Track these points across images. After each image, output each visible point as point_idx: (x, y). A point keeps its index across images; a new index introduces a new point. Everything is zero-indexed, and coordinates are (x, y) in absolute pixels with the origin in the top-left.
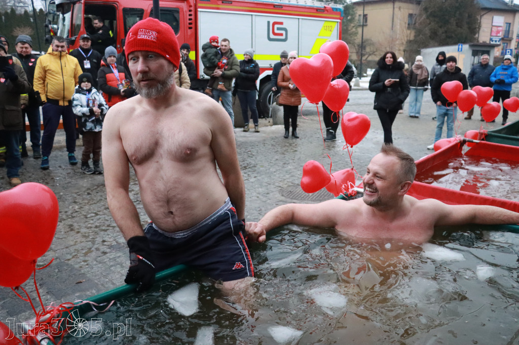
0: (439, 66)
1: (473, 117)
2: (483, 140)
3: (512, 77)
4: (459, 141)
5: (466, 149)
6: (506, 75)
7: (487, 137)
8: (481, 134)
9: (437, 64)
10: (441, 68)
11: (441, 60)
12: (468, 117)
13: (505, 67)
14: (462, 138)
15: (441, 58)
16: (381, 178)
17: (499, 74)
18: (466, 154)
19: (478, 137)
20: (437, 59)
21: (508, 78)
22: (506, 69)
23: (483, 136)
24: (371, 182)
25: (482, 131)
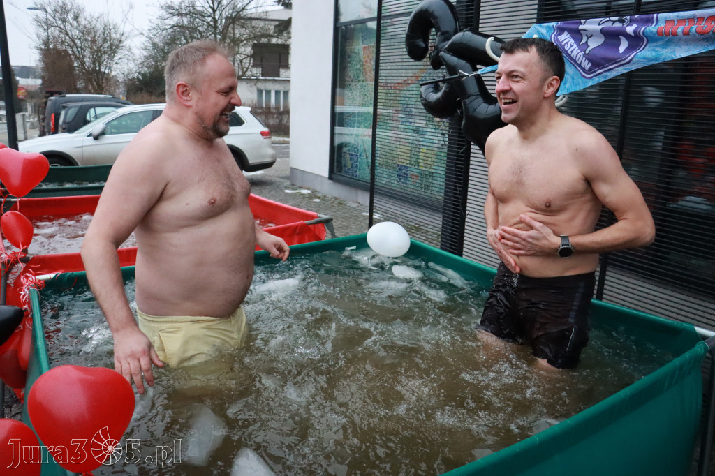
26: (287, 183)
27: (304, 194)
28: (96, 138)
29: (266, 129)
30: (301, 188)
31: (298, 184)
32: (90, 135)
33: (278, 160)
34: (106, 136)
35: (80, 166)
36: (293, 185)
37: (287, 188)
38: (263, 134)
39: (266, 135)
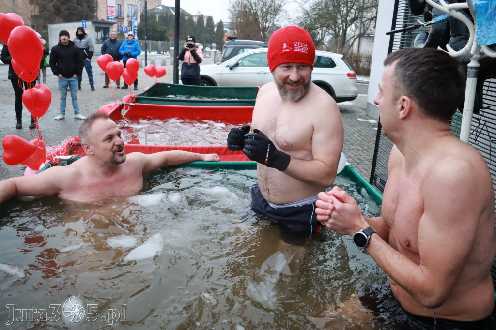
0: (79, 40)
1: (110, 85)
2: (135, 102)
3: (136, 50)
4: (119, 105)
6: (132, 48)
7: (137, 100)
8: (132, 98)
9: (77, 38)
10: (80, 42)
11: (81, 35)
12: (106, 85)
13: (129, 42)
14: (121, 103)
15: (80, 33)
17: (126, 48)
19: (130, 101)
20: (77, 34)
21: (133, 52)
22: (131, 44)
23: (134, 100)
25: (132, 96)
26: (364, 113)
27: (370, 123)
28: (231, 69)
29: (352, 72)
30: (372, 118)
31: (371, 115)
32: (227, 67)
33: (359, 95)
34: (238, 68)
35: (219, 86)
36: (367, 115)
37: (360, 117)
38: (349, 75)
39: (351, 76)
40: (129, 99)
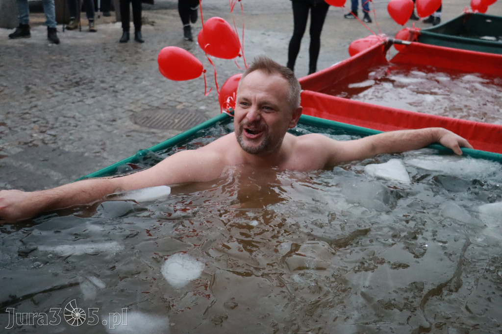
2: (415, 41)
4: (383, 42)
5: (392, 52)
7: (420, 37)
8: (412, 33)
14: (387, 39)
16: (272, 109)
18: (392, 61)
19: (409, 38)
23: (415, 37)
24: (258, 117)
25: (413, 30)
40: (407, 35)
